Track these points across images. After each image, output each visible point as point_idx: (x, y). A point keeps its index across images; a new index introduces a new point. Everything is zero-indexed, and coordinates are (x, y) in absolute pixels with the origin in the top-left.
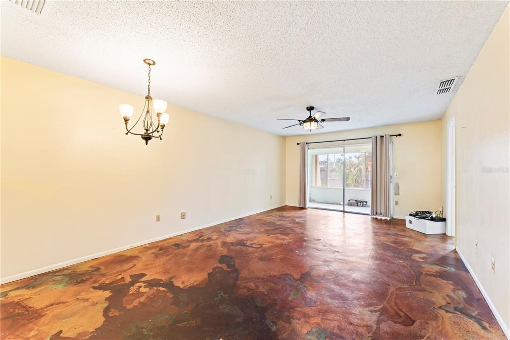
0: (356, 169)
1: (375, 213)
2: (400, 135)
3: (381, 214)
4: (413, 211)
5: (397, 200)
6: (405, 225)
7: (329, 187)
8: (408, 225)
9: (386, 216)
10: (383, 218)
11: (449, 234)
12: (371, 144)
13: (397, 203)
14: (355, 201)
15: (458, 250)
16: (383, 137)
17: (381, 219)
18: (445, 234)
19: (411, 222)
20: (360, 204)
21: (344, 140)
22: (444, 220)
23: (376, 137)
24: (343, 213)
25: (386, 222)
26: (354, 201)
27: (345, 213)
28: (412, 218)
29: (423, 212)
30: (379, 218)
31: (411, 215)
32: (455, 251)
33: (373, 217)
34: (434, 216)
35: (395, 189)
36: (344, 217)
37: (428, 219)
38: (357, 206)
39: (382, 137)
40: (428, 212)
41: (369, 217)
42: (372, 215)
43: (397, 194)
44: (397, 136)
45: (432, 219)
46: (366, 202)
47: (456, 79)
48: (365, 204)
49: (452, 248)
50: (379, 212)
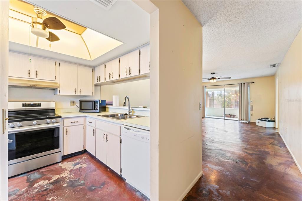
0: (228, 98)
1: (241, 120)
2: (253, 83)
3: (244, 120)
4: (260, 118)
5: (252, 113)
6: (256, 124)
7: (215, 108)
8: (257, 124)
9: (246, 121)
10: (245, 122)
11: (277, 127)
12: (239, 87)
13: (252, 115)
14: (229, 115)
15: (279, 132)
16: (245, 83)
18: (275, 128)
19: (259, 123)
20: (231, 116)
21: (225, 85)
22: (274, 121)
23: (241, 84)
24: (224, 120)
25: (246, 123)
27: (225, 120)
28: (259, 121)
29: (265, 118)
30: (243, 122)
31: (259, 120)
32: (278, 132)
33: (240, 121)
34: (270, 120)
35: (251, 108)
36: (224, 121)
37: (267, 121)
40: (267, 118)
41: (238, 122)
43: (252, 110)
44: (252, 83)
45: (269, 121)
46: (235, 115)
47: (277, 64)
49: (277, 132)
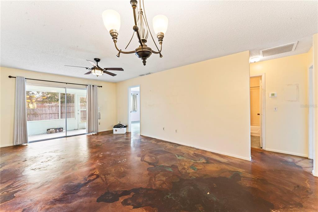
9: (96, 132)
13: (99, 124)
17: (93, 134)
20: (58, 130)
21: (67, 83)
23: (90, 85)
26: (54, 129)
28: (117, 129)
38: (56, 132)
39: (93, 86)
42: (88, 133)
44: (100, 87)
46: (62, 128)
48: (62, 129)
50: (92, 131)
